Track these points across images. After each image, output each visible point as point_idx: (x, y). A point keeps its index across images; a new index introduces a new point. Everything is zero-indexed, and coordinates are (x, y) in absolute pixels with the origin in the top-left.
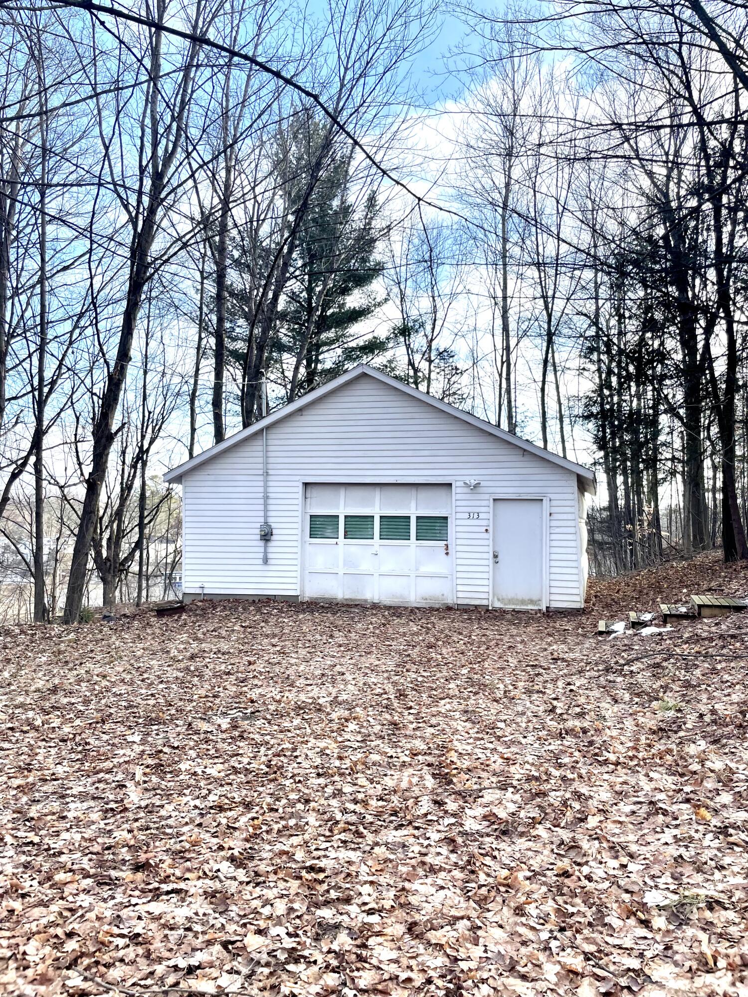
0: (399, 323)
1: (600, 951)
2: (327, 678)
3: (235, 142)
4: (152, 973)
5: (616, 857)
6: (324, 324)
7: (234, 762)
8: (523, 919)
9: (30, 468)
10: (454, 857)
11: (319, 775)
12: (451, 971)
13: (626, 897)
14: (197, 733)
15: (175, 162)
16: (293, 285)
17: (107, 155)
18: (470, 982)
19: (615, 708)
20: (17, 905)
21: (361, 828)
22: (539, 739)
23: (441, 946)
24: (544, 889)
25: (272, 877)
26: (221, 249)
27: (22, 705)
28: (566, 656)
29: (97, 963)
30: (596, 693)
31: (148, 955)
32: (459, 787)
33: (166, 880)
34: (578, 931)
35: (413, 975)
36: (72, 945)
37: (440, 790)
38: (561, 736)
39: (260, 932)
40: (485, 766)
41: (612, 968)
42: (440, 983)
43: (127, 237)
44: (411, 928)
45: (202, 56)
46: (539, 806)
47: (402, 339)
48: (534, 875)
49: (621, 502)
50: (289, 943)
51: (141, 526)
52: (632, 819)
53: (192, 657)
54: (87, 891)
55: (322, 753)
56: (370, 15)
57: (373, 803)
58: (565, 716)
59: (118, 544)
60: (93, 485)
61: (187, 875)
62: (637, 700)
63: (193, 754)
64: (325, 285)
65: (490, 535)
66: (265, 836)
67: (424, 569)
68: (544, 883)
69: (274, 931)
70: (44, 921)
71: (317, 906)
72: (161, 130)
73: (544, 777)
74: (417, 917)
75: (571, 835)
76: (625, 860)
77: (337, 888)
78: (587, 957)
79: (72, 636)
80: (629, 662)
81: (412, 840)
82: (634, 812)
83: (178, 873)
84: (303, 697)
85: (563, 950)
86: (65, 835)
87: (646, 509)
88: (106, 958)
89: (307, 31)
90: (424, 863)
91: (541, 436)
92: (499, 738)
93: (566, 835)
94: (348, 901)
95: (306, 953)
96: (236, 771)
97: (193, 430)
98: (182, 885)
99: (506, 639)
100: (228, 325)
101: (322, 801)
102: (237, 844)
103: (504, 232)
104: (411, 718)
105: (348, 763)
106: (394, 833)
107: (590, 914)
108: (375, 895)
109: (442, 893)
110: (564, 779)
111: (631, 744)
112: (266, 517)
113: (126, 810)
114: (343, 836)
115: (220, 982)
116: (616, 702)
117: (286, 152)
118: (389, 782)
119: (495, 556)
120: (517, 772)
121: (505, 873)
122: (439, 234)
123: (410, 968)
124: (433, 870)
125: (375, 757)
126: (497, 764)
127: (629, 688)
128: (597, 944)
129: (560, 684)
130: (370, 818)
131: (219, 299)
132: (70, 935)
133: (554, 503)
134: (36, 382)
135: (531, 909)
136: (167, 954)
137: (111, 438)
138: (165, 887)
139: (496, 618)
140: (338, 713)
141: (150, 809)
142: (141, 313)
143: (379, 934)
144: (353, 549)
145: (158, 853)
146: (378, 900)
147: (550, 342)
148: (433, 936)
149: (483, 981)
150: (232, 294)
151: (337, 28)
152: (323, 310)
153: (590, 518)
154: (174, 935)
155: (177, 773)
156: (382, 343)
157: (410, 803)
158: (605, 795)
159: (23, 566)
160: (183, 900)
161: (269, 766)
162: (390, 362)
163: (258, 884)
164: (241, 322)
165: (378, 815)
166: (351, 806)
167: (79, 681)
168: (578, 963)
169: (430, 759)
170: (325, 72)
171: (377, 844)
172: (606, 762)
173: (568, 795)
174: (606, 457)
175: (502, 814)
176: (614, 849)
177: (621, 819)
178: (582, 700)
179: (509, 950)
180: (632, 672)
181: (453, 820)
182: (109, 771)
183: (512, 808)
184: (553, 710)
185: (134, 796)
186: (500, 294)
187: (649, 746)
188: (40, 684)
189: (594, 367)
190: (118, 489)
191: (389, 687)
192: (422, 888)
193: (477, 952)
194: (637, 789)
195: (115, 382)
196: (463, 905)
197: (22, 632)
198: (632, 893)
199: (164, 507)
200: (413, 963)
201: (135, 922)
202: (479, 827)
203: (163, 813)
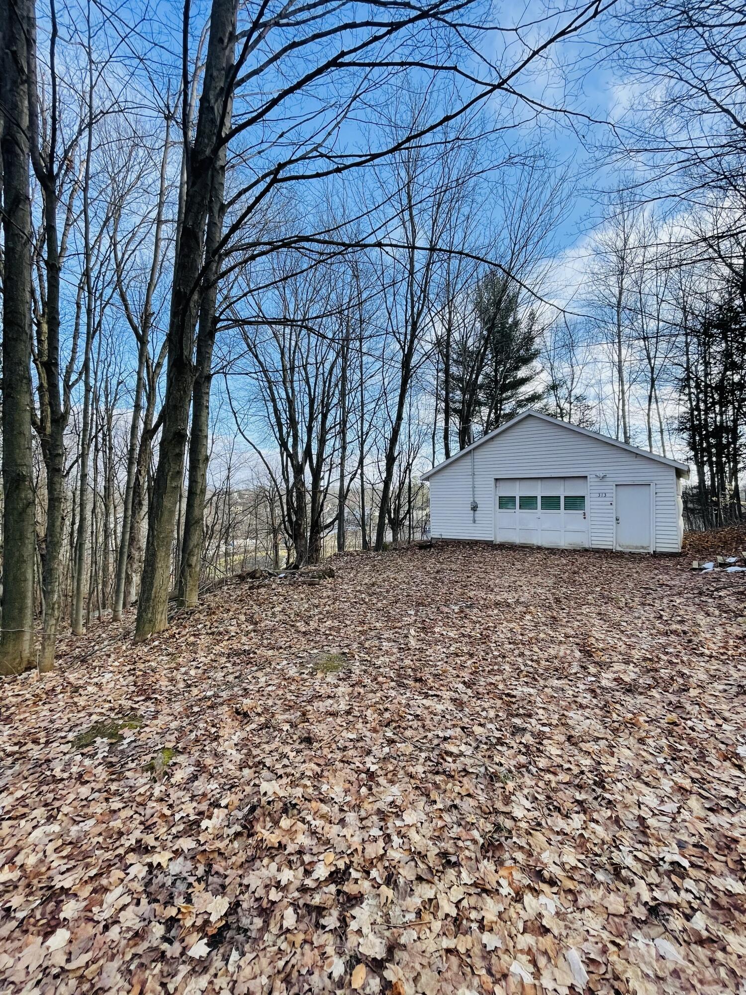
0: (551, 383)
1: (703, 779)
2: (513, 588)
3: (453, 298)
4: (426, 737)
5: (713, 719)
6: (505, 388)
7: (462, 630)
8: (645, 747)
9: (358, 476)
10: (595, 701)
11: (510, 643)
12: (597, 770)
13: (723, 747)
14: (442, 613)
15: (423, 314)
16: (487, 369)
17: (390, 318)
18: (609, 779)
19: (708, 619)
20: (362, 691)
21: (536, 676)
22: (651, 635)
23: (589, 753)
24: (659, 730)
25: (486, 696)
26: (447, 356)
27: (359, 591)
28: (668, 583)
29: (399, 726)
30: (693, 609)
31: (424, 726)
32: (597, 659)
33: (431, 689)
34: (685, 762)
35: (572, 767)
36: (387, 715)
37: (584, 660)
38: (666, 634)
39: (481, 725)
40: (614, 648)
41: (713, 792)
42: (590, 775)
43: (400, 357)
44: (569, 738)
45: (435, 256)
46: (653, 678)
47: (552, 392)
48: (652, 721)
49: (708, 483)
50: (498, 734)
51: (410, 502)
52: (724, 694)
53: (438, 572)
54: (393, 688)
55: (511, 630)
56: (529, 210)
57: (543, 663)
58: (670, 622)
59: (398, 512)
60: (387, 482)
61: (442, 688)
62: (725, 615)
63: (441, 624)
64: (505, 366)
65: (614, 507)
66: (481, 673)
67: (570, 527)
68: (659, 727)
69: (489, 726)
70: (374, 700)
71: (513, 716)
72: (415, 299)
73: (656, 660)
74: (573, 733)
75: (677, 699)
76: (720, 722)
77: (524, 708)
78: (693, 781)
79: (380, 557)
80: (717, 590)
81: (568, 687)
82: (725, 691)
83: (437, 686)
84: (498, 598)
85: (675, 772)
86: (382, 658)
87: (728, 487)
88: (403, 725)
89: (492, 229)
90: (576, 702)
91: (647, 443)
92: (622, 632)
93: (674, 699)
94: (530, 716)
95: (507, 741)
96: (464, 636)
97: (434, 452)
98: (439, 693)
99: (625, 570)
100: (451, 395)
101: (513, 658)
102: (466, 675)
103: (618, 321)
104: (564, 615)
105: (526, 638)
106: (556, 681)
107: (694, 753)
108: (546, 715)
109: (588, 721)
110: (670, 662)
111: (722, 645)
112: (474, 498)
113: (409, 649)
114: (525, 679)
115: (460, 748)
116: (709, 615)
117: (481, 298)
118: (552, 652)
119: (617, 520)
120: (636, 654)
121: (630, 716)
122: (575, 328)
123: (569, 762)
124: (581, 706)
125: (542, 636)
126: (623, 648)
127: (719, 607)
128: (700, 774)
129: (665, 601)
130: (541, 671)
131: (446, 382)
132: (386, 710)
133: (658, 486)
134: (360, 433)
135: (650, 741)
136: (433, 728)
137: (394, 459)
138: (430, 692)
139: (618, 557)
140: (520, 609)
141: (421, 650)
142: (407, 395)
143: (549, 738)
144: (524, 515)
145: (426, 674)
146: (549, 718)
147: (653, 386)
148: (585, 746)
149: (619, 781)
150: (453, 378)
151: (509, 222)
152: (504, 381)
153: (685, 494)
154: (436, 718)
155: (434, 633)
156: (540, 395)
157: (566, 665)
158: (703, 677)
159: (356, 522)
160: (440, 701)
161: (481, 635)
162: (545, 406)
163: (479, 699)
164: (459, 392)
165: (546, 670)
166: (530, 663)
167: (384, 581)
168: (687, 783)
169: (577, 640)
170: (502, 249)
171: (546, 686)
172: (702, 655)
173: (674, 673)
174: (696, 456)
175: (627, 679)
176: (712, 714)
177: (716, 694)
178: (682, 612)
179: (636, 765)
180: (720, 596)
181: (593, 679)
182: (400, 628)
183: (634, 676)
184: (661, 617)
185: (413, 643)
186: (616, 359)
187: (736, 647)
188: (367, 581)
189: (686, 398)
190: (398, 484)
191: (549, 596)
192: (574, 716)
193: (614, 761)
194: (728, 676)
195: (396, 432)
196: (603, 731)
197: (358, 555)
198: (727, 745)
199: (420, 492)
200: (571, 759)
201: (417, 708)
202: (610, 685)
203: (428, 653)
